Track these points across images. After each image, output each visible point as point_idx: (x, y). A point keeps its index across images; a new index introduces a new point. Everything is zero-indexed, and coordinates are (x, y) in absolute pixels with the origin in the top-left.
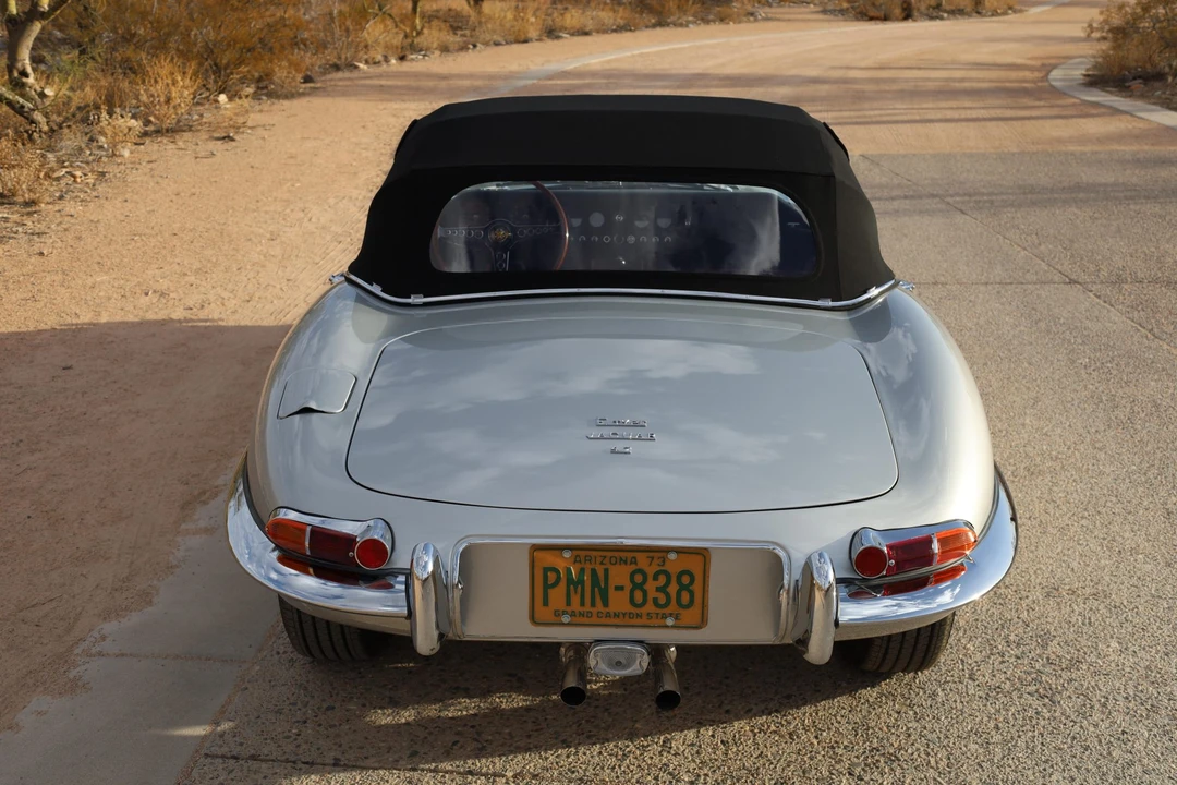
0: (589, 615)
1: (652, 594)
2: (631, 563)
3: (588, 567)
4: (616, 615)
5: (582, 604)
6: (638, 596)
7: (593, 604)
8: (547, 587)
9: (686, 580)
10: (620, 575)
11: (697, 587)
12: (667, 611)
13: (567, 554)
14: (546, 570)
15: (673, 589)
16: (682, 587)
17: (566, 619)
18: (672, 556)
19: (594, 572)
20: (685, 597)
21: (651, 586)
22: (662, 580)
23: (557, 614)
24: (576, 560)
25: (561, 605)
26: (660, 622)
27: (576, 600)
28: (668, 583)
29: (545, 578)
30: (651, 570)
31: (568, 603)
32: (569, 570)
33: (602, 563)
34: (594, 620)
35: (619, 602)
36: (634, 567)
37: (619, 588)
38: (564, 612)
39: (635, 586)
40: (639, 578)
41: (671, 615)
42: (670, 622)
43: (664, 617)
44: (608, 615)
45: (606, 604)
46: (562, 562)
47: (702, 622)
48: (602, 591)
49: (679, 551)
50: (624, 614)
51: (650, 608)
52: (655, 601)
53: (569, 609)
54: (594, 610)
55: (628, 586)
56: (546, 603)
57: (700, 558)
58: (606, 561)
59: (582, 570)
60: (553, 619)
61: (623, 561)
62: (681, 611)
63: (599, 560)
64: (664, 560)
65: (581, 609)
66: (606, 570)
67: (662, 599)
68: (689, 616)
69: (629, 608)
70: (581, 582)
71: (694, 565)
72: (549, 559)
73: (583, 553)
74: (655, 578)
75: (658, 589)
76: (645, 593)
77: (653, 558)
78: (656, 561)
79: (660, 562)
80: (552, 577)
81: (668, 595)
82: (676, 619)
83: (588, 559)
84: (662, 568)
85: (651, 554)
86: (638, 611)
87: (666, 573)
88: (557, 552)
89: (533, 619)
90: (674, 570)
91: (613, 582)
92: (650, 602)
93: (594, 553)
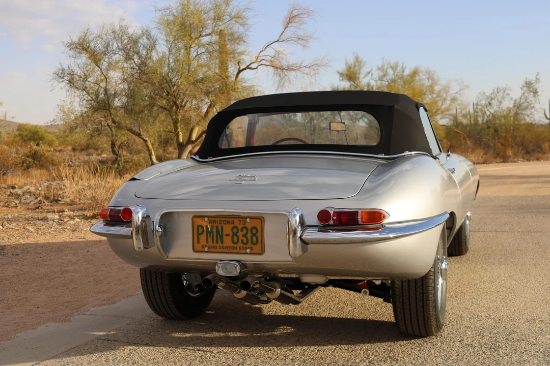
0: (216, 247)
1: (241, 238)
2: (232, 224)
3: (215, 225)
4: (227, 248)
5: (213, 242)
6: (235, 239)
7: (217, 243)
8: (199, 234)
9: (254, 231)
10: (227, 229)
11: (259, 234)
12: (248, 245)
13: (206, 219)
14: (199, 226)
15: (249, 235)
16: (253, 235)
17: (206, 249)
18: (248, 220)
19: (217, 227)
20: (254, 239)
21: (240, 234)
22: (245, 231)
23: (203, 247)
24: (210, 222)
25: (205, 244)
26: (244, 251)
27: (210, 240)
28: (247, 233)
29: (198, 230)
30: (240, 227)
31: (207, 242)
32: (207, 227)
33: (220, 224)
34: (218, 250)
35: (228, 241)
36: (233, 225)
37: (228, 235)
38: (206, 246)
39: (235, 234)
40: (235, 230)
41: (249, 248)
42: (248, 251)
43: (246, 249)
44: (223, 248)
45: (222, 243)
46: (204, 223)
47: (262, 252)
48: (220, 236)
49: (251, 218)
50: (230, 247)
51: (240, 244)
52: (242, 241)
53: (208, 245)
54: (218, 245)
55: (231, 234)
56: (198, 242)
57: (259, 220)
58: (222, 222)
59: (212, 227)
60: (202, 249)
61: (228, 223)
62: (253, 246)
63: (219, 222)
64: (245, 222)
65: (213, 245)
66: (222, 227)
67: (245, 241)
68: (257, 248)
69: (231, 244)
70: (213, 232)
71: (257, 224)
72: (199, 222)
73: (212, 219)
74: (242, 231)
75: (243, 236)
76: (238, 237)
77: (240, 221)
78: (242, 223)
79: (243, 223)
80: (200, 230)
81: (247, 238)
82: (251, 250)
83: (215, 222)
84: (244, 226)
85: (240, 219)
86: (235, 246)
87: (246, 228)
88: (202, 219)
89: (194, 250)
90: (249, 227)
91: (225, 233)
92: (240, 242)
93: (216, 219)
